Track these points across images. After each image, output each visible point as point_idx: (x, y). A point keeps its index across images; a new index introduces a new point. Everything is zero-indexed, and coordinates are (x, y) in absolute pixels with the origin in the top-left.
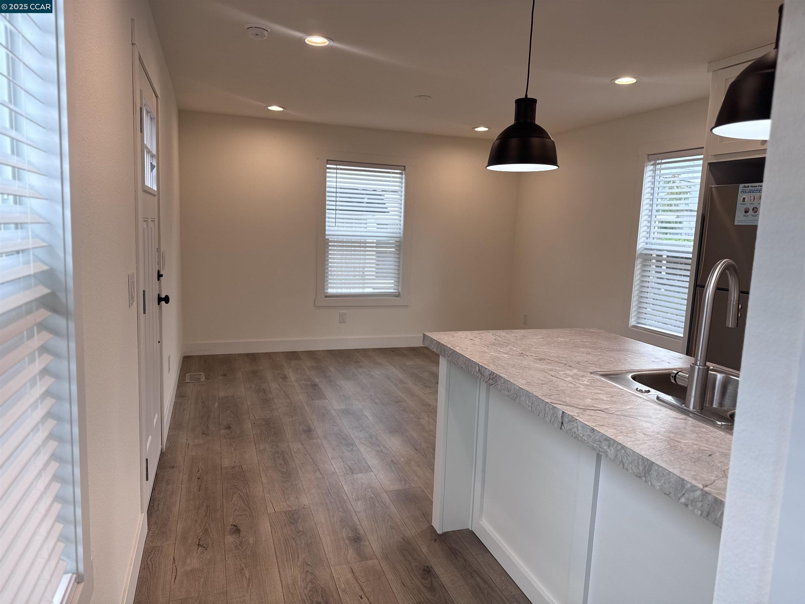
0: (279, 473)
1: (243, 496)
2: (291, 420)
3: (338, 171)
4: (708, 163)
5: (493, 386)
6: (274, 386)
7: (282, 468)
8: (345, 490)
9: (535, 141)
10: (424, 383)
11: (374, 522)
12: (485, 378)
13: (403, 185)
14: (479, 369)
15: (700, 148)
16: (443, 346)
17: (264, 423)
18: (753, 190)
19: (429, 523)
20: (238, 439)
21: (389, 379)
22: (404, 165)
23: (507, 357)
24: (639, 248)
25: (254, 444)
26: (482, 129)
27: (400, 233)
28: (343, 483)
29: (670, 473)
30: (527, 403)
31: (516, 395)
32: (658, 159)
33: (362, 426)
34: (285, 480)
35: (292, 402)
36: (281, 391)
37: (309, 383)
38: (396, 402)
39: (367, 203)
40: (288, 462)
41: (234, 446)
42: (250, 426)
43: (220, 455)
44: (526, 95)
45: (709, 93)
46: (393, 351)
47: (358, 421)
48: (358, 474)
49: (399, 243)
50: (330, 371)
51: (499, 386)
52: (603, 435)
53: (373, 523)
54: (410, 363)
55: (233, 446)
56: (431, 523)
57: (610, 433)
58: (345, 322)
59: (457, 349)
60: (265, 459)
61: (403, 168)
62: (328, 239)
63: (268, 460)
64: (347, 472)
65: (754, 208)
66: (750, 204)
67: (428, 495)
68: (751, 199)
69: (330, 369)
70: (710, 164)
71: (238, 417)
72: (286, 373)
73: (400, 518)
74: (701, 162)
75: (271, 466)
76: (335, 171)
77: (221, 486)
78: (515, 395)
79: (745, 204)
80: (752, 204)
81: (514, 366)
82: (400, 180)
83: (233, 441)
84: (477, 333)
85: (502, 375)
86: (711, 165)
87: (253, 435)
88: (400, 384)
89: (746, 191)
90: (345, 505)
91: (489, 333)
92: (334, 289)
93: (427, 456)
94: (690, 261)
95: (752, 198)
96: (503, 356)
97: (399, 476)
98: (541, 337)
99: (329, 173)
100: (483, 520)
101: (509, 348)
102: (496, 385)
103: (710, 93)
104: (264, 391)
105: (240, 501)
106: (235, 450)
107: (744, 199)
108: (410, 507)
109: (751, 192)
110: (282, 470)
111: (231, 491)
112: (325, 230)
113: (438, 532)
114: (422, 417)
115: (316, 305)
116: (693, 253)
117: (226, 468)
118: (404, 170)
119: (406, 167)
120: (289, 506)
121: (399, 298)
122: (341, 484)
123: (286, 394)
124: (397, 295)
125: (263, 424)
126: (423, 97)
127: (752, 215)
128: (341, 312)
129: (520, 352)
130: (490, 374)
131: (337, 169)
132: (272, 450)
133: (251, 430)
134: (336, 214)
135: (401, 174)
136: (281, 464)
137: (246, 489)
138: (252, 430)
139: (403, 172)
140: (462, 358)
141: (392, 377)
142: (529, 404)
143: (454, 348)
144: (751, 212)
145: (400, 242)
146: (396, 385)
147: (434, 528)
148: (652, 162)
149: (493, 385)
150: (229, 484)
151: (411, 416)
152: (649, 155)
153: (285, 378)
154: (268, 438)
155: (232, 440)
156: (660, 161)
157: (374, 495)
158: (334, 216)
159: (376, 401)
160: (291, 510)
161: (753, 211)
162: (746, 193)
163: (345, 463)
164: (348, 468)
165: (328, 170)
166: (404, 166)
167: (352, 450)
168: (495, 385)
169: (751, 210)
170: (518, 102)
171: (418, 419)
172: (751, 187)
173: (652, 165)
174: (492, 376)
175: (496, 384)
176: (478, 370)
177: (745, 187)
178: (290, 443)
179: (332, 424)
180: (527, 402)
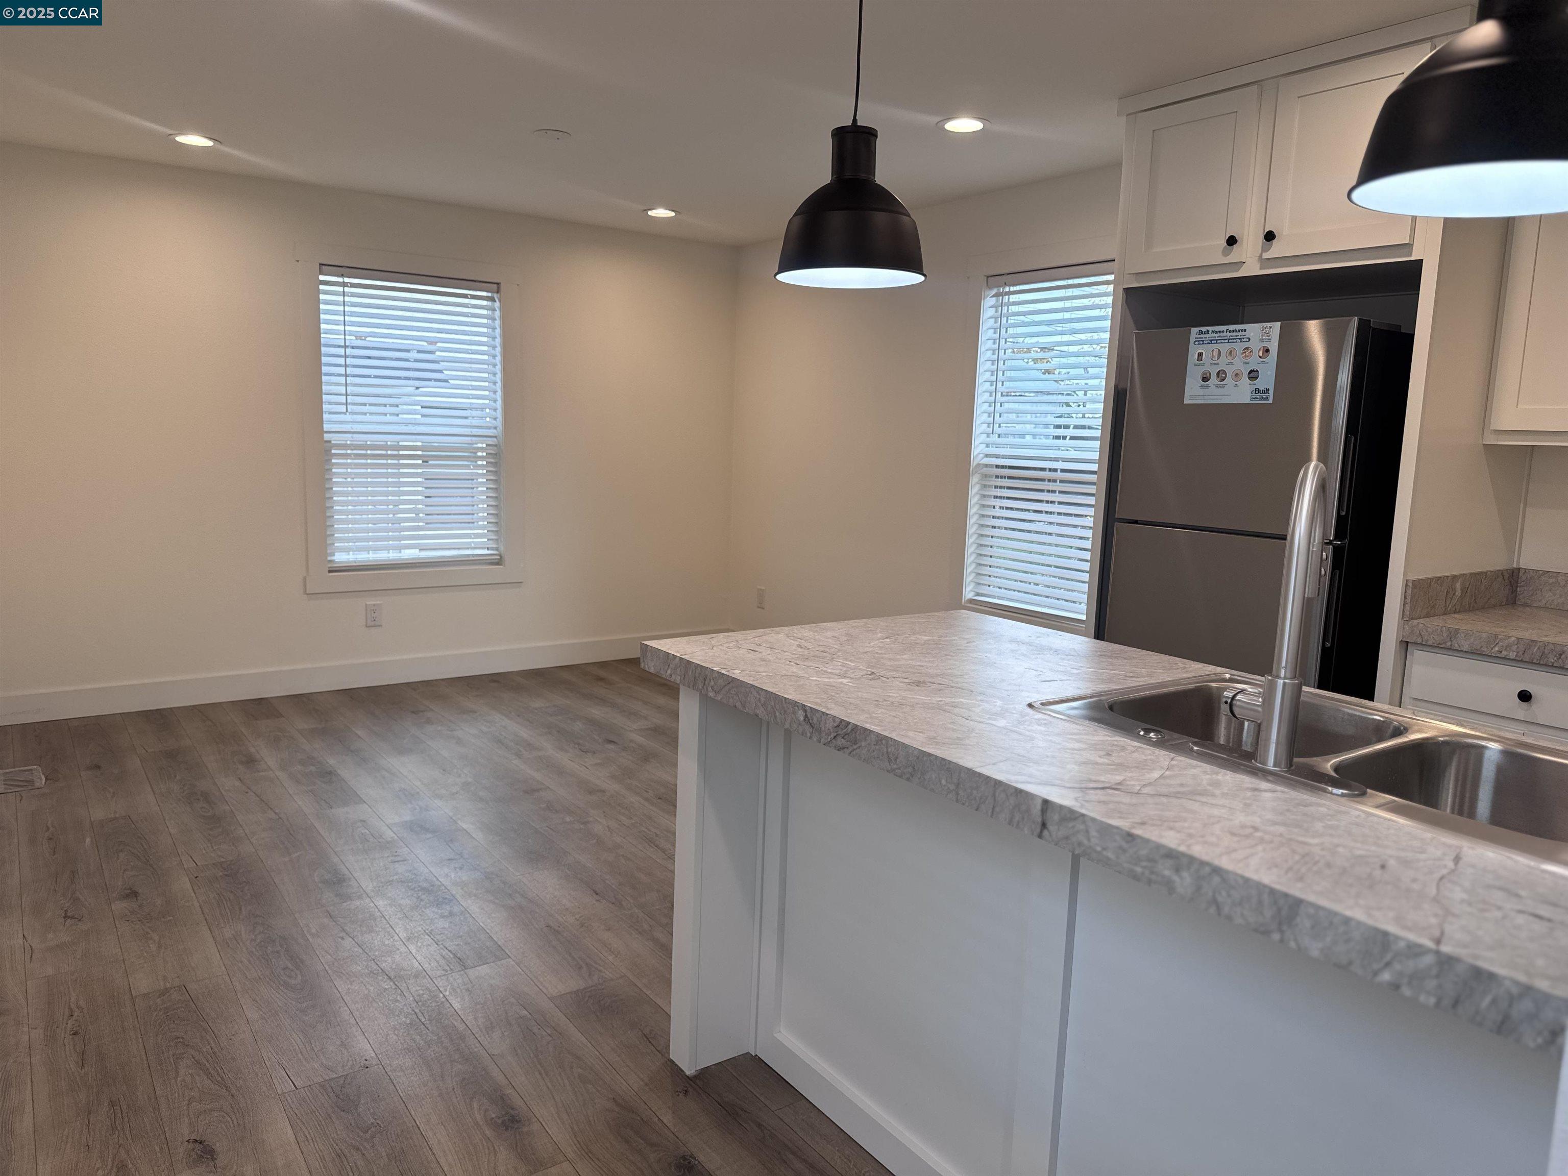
0: (285, 991)
1: (204, 1060)
2: (287, 859)
3: (346, 289)
4: (1124, 289)
5: (847, 751)
6: (227, 783)
7: (290, 977)
8: (456, 1008)
9: (880, 218)
10: (579, 744)
11: (540, 1074)
12: (823, 735)
13: (498, 323)
14: (806, 716)
15: (1107, 261)
16: (699, 668)
17: (221, 874)
18: (1216, 338)
19: (662, 1055)
20: (163, 919)
21: (500, 742)
22: (498, 281)
23: (851, 684)
24: (976, 453)
25: (207, 927)
26: (661, 213)
27: (495, 428)
28: (447, 993)
29: (1347, 921)
30: (944, 786)
31: (913, 768)
32: (1005, 284)
33: (461, 855)
34: (304, 1005)
35: (280, 818)
36: (247, 793)
37: (313, 768)
38: (526, 792)
39: (416, 361)
40: (302, 961)
41: (156, 938)
42: (188, 885)
43: (123, 966)
44: (855, 120)
45: (1122, 155)
46: (494, 681)
47: (451, 845)
48: (477, 968)
49: (495, 448)
50: (359, 737)
51: (864, 752)
52: (1159, 847)
53: (539, 1077)
54: (537, 703)
55: (151, 939)
56: (666, 1055)
57: (1170, 839)
58: (380, 626)
59: (737, 674)
60: (241, 962)
61: (496, 287)
62: (330, 442)
63: (250, 962)
64: (452, 967)
65: (1219, 372)
66: (1212, 364)
67: (645, 991)
68: (1214, 354)
69: (357, 732)
70: (1126, 290)
71: (151, 866)
72: (252, 750)
73: (598, 1054)
74: (1111, 288)
75: (262, 977)
76: (340, 289)
77: (141, 1045)
78: (910, 770)
79: (1203, 365)
80: (1215, 364)
81: (877, 704)
82: (490, 312)
83: (149, 927)
84: (754, 635)
85: (867, 726)
86: (1129, 292)
87: (200, 906)
88: (526, 751)
89: (1203, 341)
90: (463, 1045)
91: (778, 633)
92: (351, 553)
93: (623, 903)
94: (1094, 478)
95: (1216, 354)
96: (841, 683)
97: (574, 959)
98: (885, 636)
99: (326, 293)
100: (782, 1030)
101: (840, 664)
102: (855, 750)
103: (1124, 157)
104: (206, 797)
105: (199, 1076)
106: (160, 946)
107: (1200, 355)
108: (613, 1027)
109: (1213, 342)
110: (293, 982)
111: (171, 1052)
112: (321, 421)
113: (688, 1073)
114: (591, 819)
115: (307, 592)
116: (1100, 462)
117: (146, 996)
118: (498, 292)
119: (502, 286)
120: (327, 1068)
121: (501, 567)
122: (444, 996)
123: (262, 800)
124: (496, 561)
125: (221, 876)
126: (551, 132)
127: (1217, 386)
128: (368, 603)
129: (868, 671)
130: (838, 726)
131: (344, 285)
132: (255, 936)
133: (193, 894)
134: (346, 385)
135: (492, 299)
136: (284, 969)
137: (209, 1044)
138: (195, 894)
139: (495, 295)
140: (755, 693)
141: (505, 737)
142: (949, 786)
143: (728, 671)
144: (1214, 380)
145: (496, 446)
146: (519, 755)
147: (676, 1065)
148: (994, 291)
149: (845, 750)
150: (161, 1036)
151: (568, 819)
152: (988, 277)
153: (250, 761)
154: (240, 909)
155: (148, 925)
156: (1007, 289)
157: (526, 1012)
158: (342, 390)
159: (481, 794)
160: (335, 1076)
161: (1218, 377)
162: (1203, 344)
163: (441, 946)
164: (452, 956)
165: (321, 287)
166: (498, 284)
167: (451, 914)
168: (850, 749)
169: (1214, 376)
170: (840, 134)
171: (585, 823)
172: (1213, 332)
173: (993, 296)
174: (842, 730)
175: (855, 747)
176: (802, 718)
177: (1201, 332)
178: (297, 915)
179: (390, 859)
180: (944, 782)
